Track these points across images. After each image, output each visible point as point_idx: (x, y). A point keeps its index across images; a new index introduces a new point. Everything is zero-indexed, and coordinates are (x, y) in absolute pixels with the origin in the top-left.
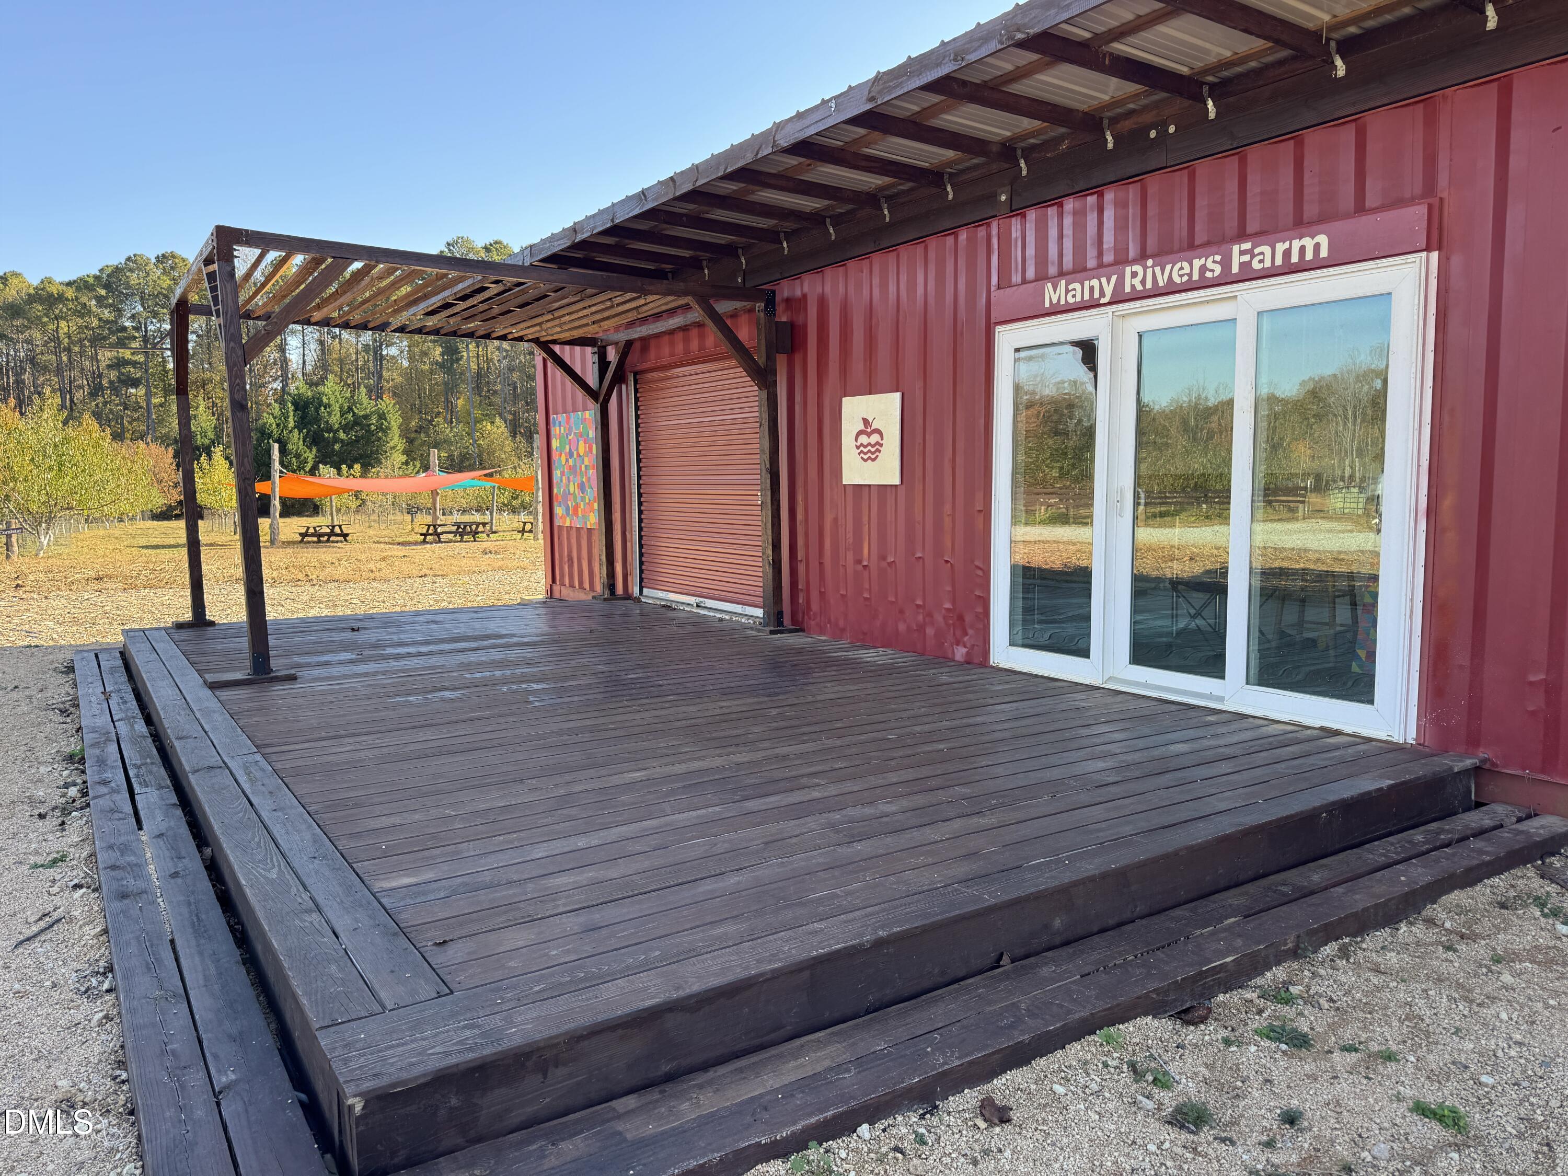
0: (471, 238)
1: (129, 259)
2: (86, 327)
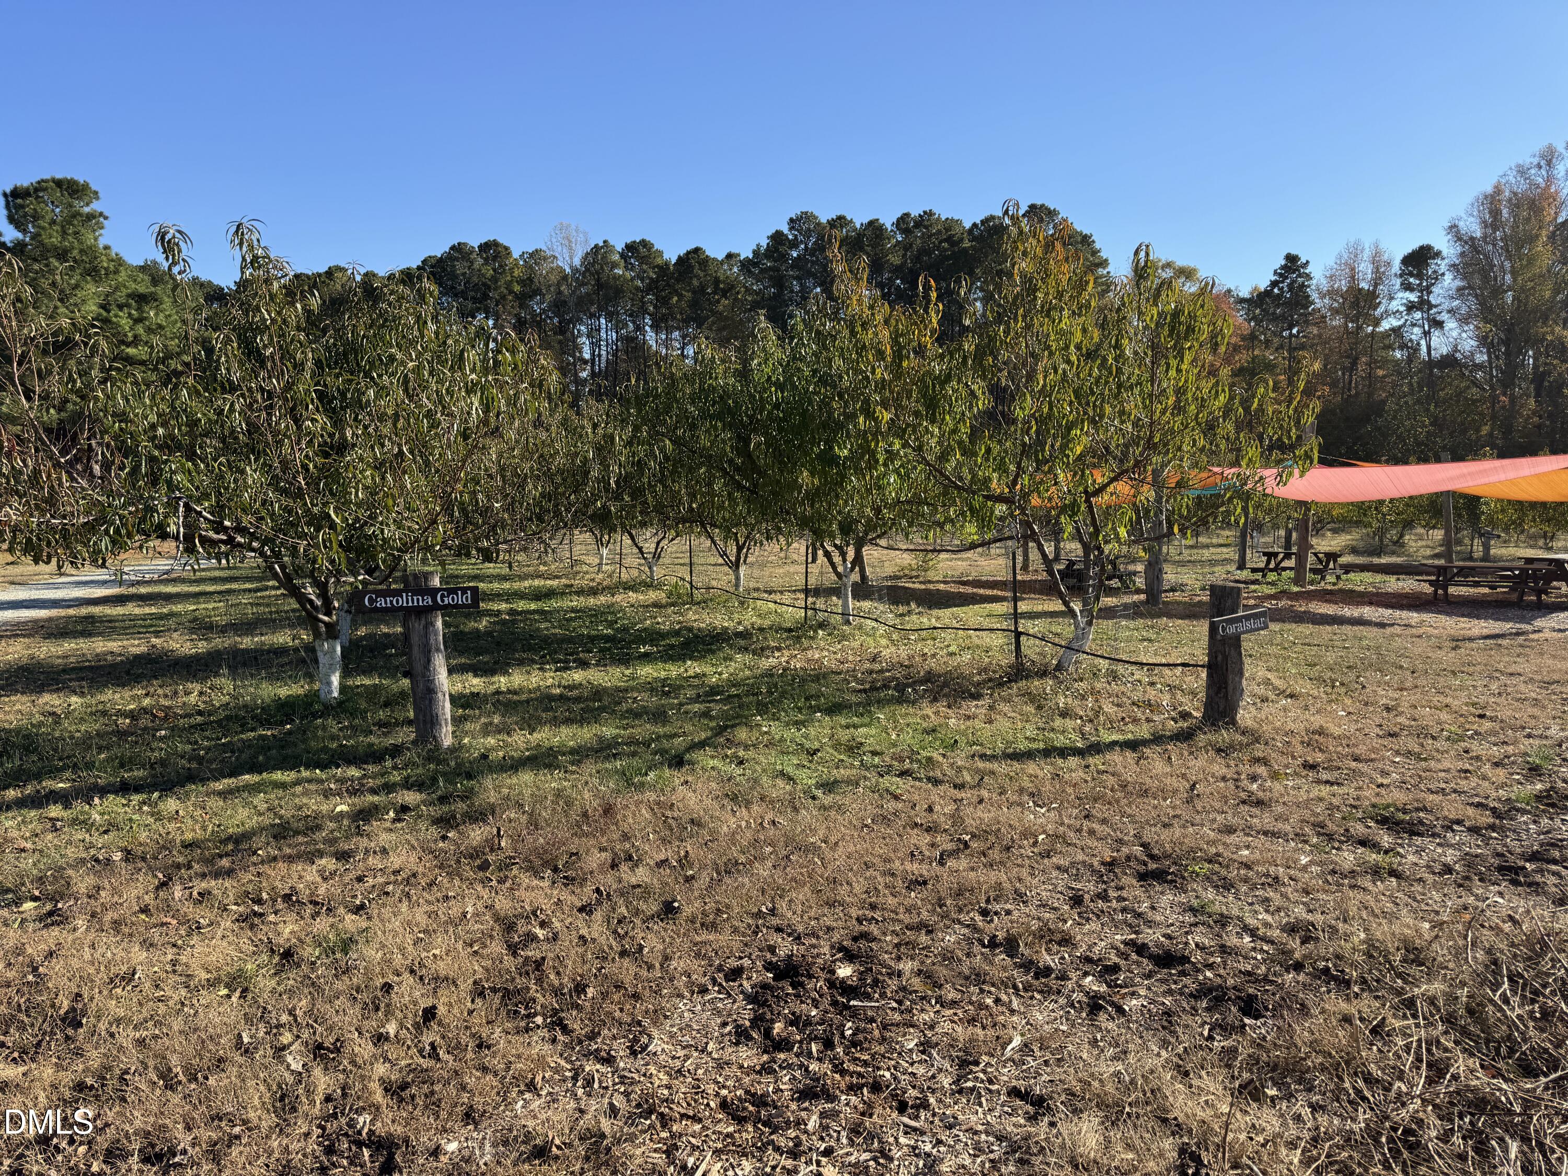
0: (816, 213)
1: (453, 248)
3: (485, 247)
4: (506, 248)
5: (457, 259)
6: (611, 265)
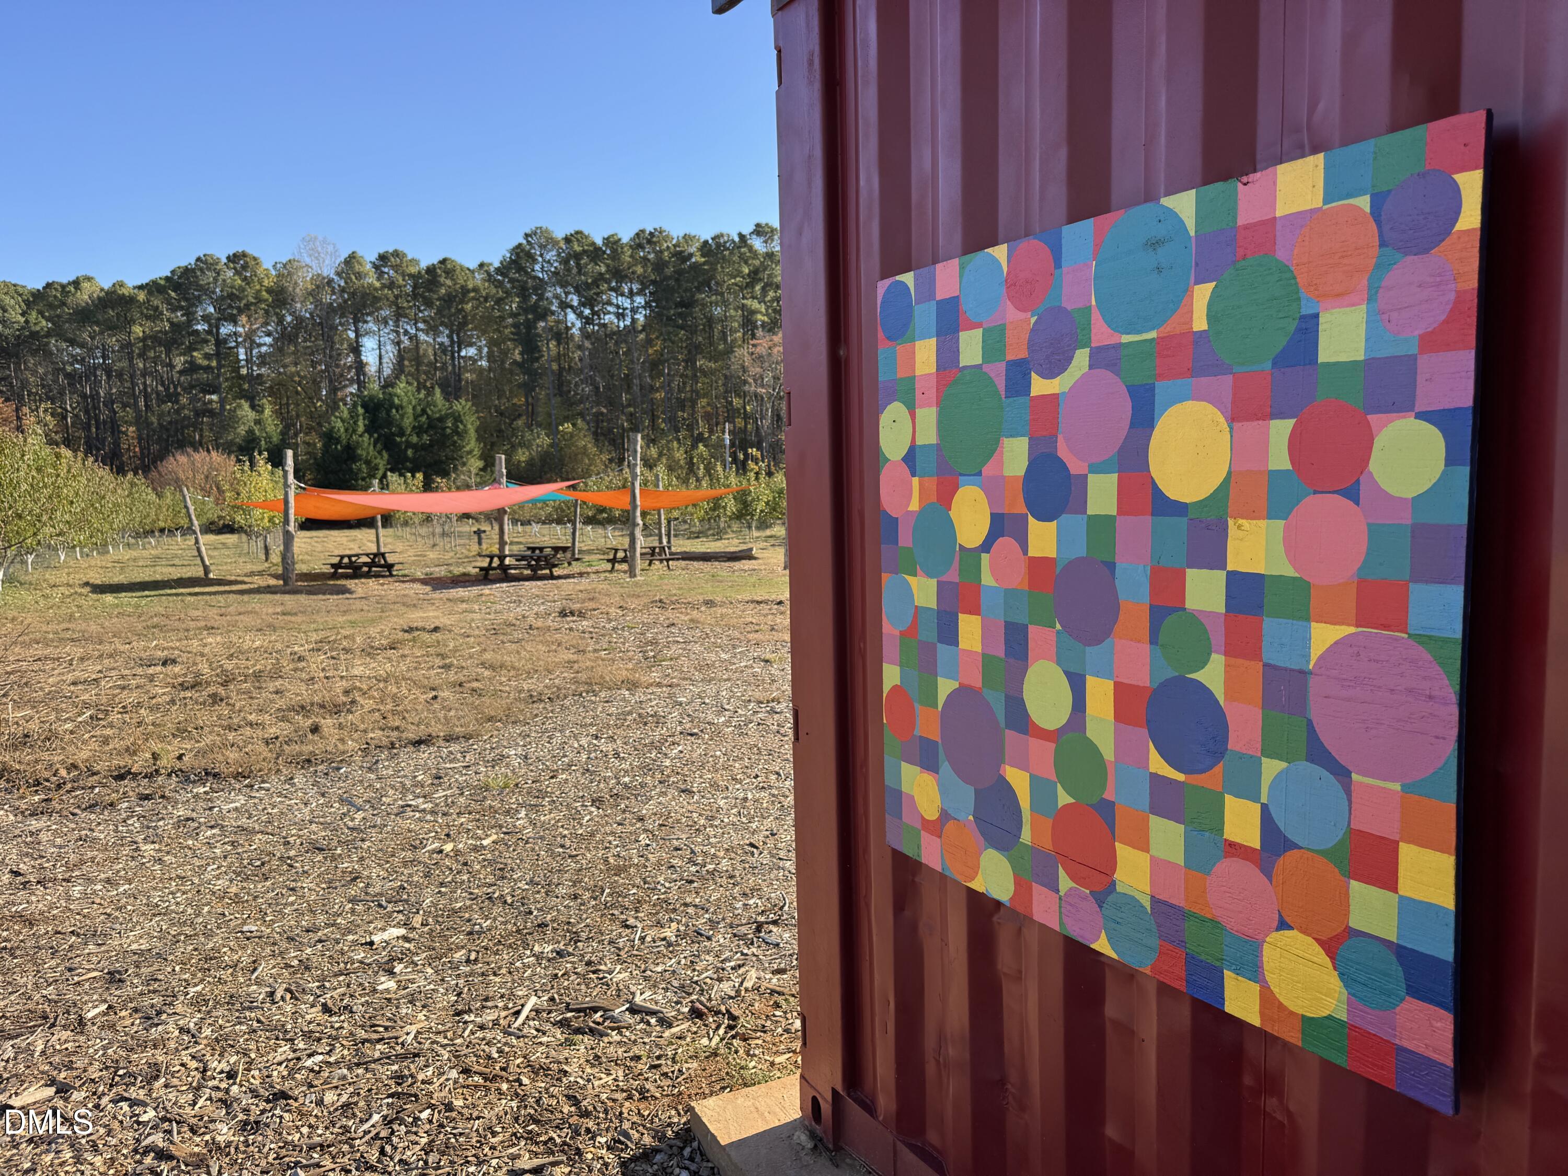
1: (198, 259)
2: (159, 332)
3: (234, 258)
4: (255, 259)
5: (201, 270)
6: (359, 276)
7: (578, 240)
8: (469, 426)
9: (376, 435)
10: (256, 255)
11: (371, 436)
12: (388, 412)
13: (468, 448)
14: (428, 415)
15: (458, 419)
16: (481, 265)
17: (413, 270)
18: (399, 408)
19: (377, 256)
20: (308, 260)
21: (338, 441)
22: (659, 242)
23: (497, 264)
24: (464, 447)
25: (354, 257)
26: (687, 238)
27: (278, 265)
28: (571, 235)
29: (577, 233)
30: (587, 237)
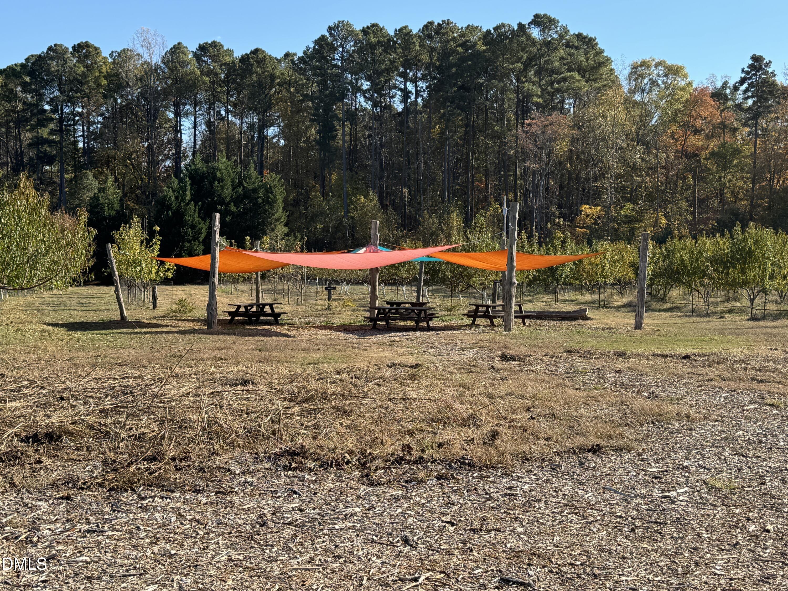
0: (351, 22)
1: (50, 49)
2: (12, 111)
3: (78, 48)
4: (96, 49)
5: (52, 59)
6: (183, 64)
7: (374, 32)
8: (278, 197)
9: (200, 203)
10: (96, 45)
11: (196, 204)
12: (211, 183)
13: (276, 216)
14: (244, 187)
15: (269, 190)
16: (287, 55)
17: (228, 59)
18: (221, 180)
19: (197, 46)
20: (140, 50)
21: (169, 208)
22: (446, 33)
23: (300, 54)
24: (273, 215)
25: (178, 48)
26: (471, 29)
27: (114, 54)
28: (368, 27)
29: (373, 25)
30: (382, 29)
